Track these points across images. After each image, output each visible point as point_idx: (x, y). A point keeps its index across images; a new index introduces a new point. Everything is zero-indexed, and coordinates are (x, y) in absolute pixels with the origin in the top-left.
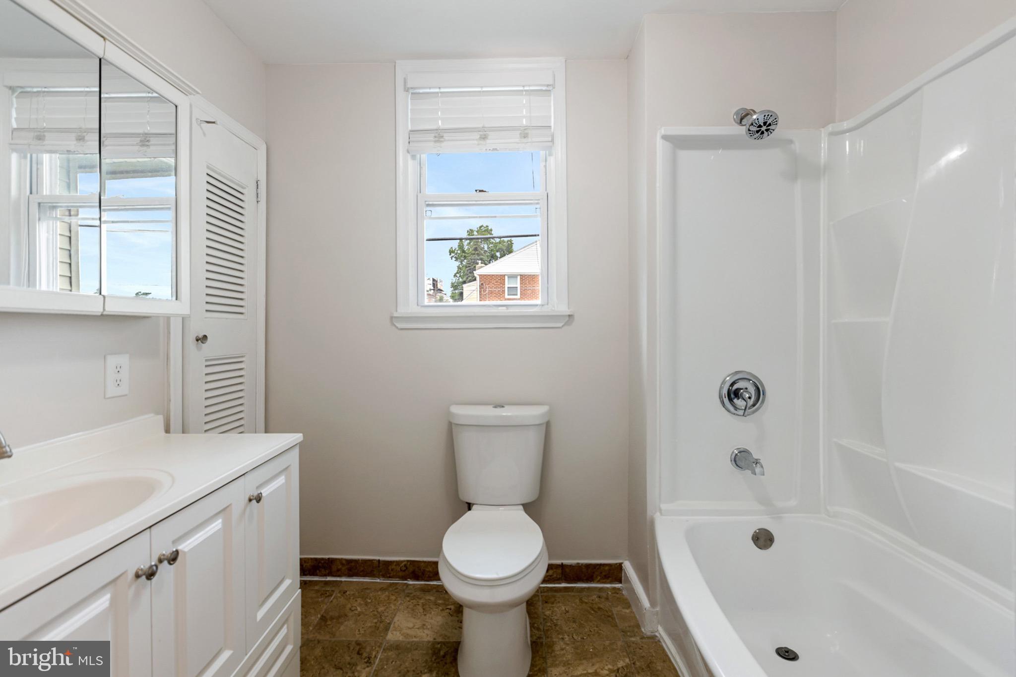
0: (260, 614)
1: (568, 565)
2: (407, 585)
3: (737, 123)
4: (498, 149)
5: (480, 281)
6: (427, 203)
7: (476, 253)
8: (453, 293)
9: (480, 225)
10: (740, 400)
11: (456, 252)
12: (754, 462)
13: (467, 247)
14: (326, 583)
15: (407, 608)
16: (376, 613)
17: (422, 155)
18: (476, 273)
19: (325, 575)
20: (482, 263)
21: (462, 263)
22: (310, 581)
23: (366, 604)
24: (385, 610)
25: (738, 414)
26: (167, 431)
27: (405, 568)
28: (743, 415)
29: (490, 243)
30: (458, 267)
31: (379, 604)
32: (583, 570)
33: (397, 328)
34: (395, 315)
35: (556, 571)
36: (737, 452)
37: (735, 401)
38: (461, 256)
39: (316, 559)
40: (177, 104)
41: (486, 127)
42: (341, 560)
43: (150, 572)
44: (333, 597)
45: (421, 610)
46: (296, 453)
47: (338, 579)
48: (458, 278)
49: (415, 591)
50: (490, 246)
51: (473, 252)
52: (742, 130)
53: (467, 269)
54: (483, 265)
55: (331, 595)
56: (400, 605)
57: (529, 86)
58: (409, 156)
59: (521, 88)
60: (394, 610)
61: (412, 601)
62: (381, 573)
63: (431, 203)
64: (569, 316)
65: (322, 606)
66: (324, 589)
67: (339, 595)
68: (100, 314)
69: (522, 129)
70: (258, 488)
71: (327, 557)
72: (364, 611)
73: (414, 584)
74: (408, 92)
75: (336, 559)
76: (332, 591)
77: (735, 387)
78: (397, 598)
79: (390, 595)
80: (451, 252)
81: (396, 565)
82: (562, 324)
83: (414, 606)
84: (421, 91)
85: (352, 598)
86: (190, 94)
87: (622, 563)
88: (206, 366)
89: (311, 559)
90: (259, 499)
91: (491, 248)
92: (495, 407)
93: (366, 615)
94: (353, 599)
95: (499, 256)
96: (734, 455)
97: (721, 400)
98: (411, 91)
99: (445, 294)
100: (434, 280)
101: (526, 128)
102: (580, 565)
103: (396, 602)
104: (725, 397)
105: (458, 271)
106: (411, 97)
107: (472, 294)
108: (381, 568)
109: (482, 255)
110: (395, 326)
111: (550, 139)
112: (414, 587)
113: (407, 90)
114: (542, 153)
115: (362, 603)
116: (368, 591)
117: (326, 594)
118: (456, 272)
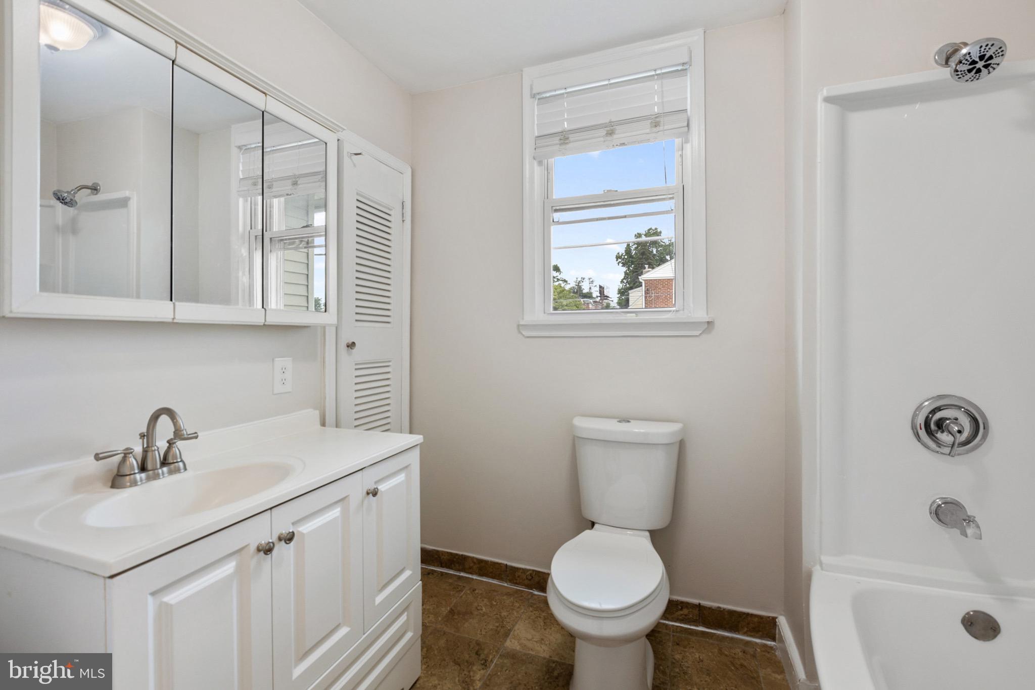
0: (379, 599)
1: (706, 607)
2: (533, 595)
3: (941, 65)
4: (626, 143)
5: (645, 286)
6: (554, 208)
7: (644, 257)
8: (619, 300)
9: (648, 228)
10: (945, 433)
11: (623, 257)
12: (965, 520)
13: (634, 251)
14: (460, 578)
15: (529, 618)
16: (499, 616)
17: (549, 160)
18: (642, 278)
19: (459, 570)
20: (649, 268)
21: (629, 269)
22: (446, 573)
23: (492, 606)
24: (508, 616)
25: (942, 451)
26: (323, 424)
27: (531, 577)
28: (949, 455)
29: (659, 246)
30: (625, 272)
31: (503, 608)
32: (726, 616)
33: (523, 335)
34: (522, 323)
35: (691, 611)
36: (940, 503)
37: (939, 435)
38: (629, 261)
39: (451, 554)
40: (326, 141)
41: (613, 122)
42: (473, 558)
43: (267, 548)
44: (462, 593)
45: (542, 624)
46: (416, 453)
47: (470, 576)
48: (625, 284)
49: (539, 603)
50: (659, 249)
51: (641, 257)
52: (946, 73)
53: (634, 274)
54: (651, 269)
55: (462, 591)
56: (522, 613)
57: (661, 69)
58: (535, 163)
59: (653, 73)
60: (516, 617)
61: (535, 612)
62: (508, 578)
63: (558, 208)
64: (708, 322)
65: (452, 599)
66: (456, 583)
67: (468, 592)
68: (262, 324)
69: (653, 117)
70: (376, 483)
71: (461, 553)
72: (488, 612)
73: (540, 595)
74: (534, 99)
75: (468, 557)
76: (464, 587)
77: (939, 415)
78: (520, 606)
79: (515, 602)
80: (618, 257)
81: (522, 573)
82: (700, 332)
83: (535, 618)
84: (548, 95)
85: (479, 597)
86: (338, 132)
87: (776, 618)
88: (356, 369)
89: (448, 553)
90: (375, 493)
91: (660, 251)
92: (620, 422)
93: (490, 617)
94: (481, 598)
95: (669, 259)
96: (935, 505)
97: (914, 432)
98: (538, 97)
99: (612, 301)
100: (600, 287)
101: (658, 116)
102: (722, 609)
103: (518, 610)
104: (921, 429)
105: (625, 277)
106: (538, 103)
107: (638, 300)
108: (508, 572)
109: (651, 260)
110: (522, 334)
111: (685, 124)
112: (538, 598)
113: (533, 96)
114: (678, 141)
115: (488, 603)
116: (495, 594)
117: (458, 588)
118: (623, 277)
